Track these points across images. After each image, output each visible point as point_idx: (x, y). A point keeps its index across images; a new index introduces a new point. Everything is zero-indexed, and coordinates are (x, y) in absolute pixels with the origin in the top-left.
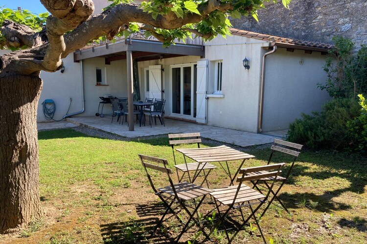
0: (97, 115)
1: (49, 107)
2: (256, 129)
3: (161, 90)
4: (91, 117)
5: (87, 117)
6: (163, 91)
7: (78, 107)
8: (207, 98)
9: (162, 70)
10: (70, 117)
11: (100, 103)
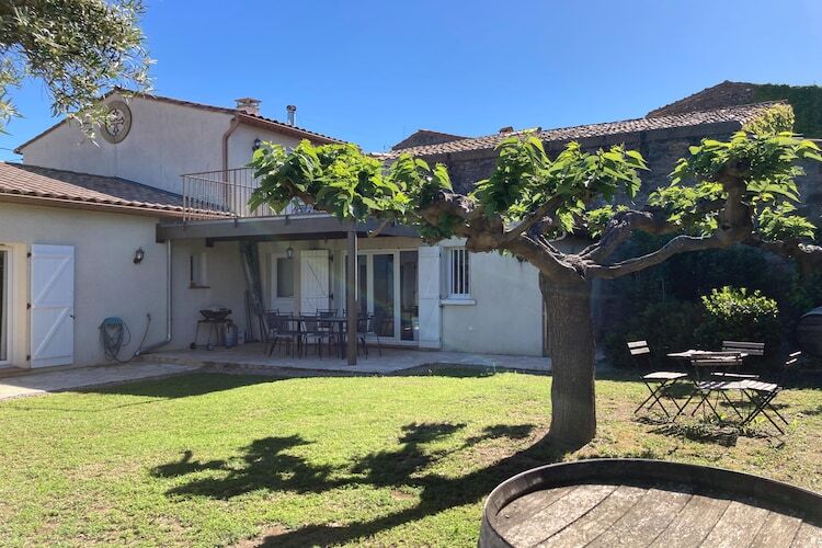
0: (193, 346)
1: (112, 333)
2: (541, 351)
3: (327, 293)
4: (180, 351)
5: (173, 352)
6: (331, 297)
7: (159, 334)
8: (442, 306)
9: (331, 258)
10: (146, 353)
11: (199, 322)
